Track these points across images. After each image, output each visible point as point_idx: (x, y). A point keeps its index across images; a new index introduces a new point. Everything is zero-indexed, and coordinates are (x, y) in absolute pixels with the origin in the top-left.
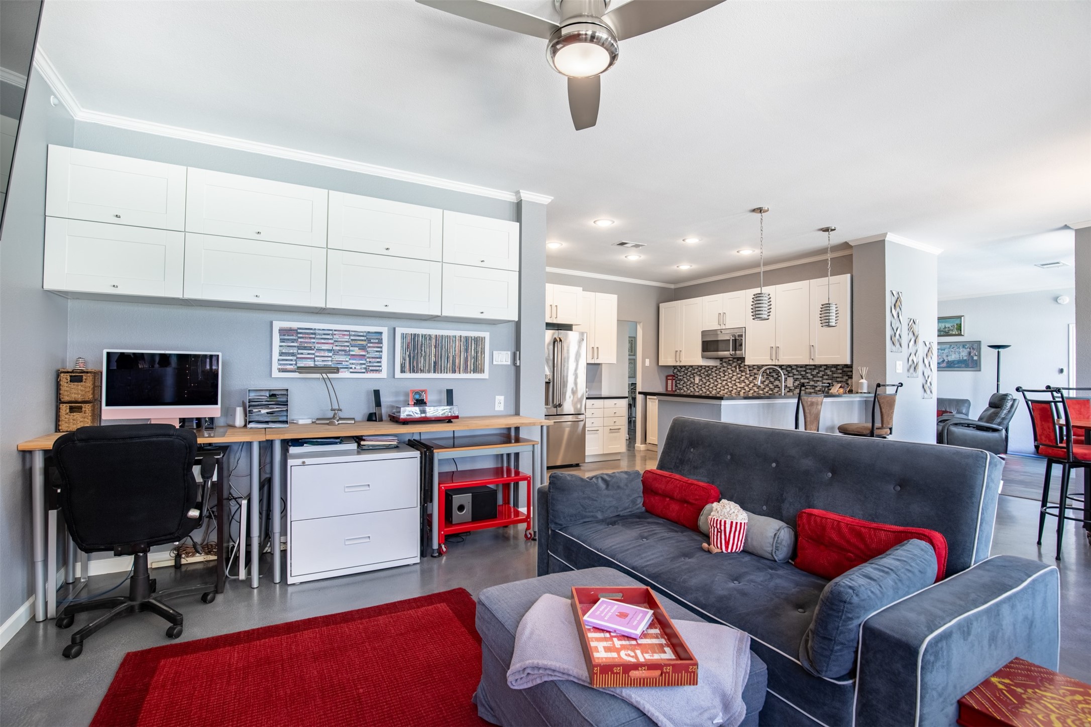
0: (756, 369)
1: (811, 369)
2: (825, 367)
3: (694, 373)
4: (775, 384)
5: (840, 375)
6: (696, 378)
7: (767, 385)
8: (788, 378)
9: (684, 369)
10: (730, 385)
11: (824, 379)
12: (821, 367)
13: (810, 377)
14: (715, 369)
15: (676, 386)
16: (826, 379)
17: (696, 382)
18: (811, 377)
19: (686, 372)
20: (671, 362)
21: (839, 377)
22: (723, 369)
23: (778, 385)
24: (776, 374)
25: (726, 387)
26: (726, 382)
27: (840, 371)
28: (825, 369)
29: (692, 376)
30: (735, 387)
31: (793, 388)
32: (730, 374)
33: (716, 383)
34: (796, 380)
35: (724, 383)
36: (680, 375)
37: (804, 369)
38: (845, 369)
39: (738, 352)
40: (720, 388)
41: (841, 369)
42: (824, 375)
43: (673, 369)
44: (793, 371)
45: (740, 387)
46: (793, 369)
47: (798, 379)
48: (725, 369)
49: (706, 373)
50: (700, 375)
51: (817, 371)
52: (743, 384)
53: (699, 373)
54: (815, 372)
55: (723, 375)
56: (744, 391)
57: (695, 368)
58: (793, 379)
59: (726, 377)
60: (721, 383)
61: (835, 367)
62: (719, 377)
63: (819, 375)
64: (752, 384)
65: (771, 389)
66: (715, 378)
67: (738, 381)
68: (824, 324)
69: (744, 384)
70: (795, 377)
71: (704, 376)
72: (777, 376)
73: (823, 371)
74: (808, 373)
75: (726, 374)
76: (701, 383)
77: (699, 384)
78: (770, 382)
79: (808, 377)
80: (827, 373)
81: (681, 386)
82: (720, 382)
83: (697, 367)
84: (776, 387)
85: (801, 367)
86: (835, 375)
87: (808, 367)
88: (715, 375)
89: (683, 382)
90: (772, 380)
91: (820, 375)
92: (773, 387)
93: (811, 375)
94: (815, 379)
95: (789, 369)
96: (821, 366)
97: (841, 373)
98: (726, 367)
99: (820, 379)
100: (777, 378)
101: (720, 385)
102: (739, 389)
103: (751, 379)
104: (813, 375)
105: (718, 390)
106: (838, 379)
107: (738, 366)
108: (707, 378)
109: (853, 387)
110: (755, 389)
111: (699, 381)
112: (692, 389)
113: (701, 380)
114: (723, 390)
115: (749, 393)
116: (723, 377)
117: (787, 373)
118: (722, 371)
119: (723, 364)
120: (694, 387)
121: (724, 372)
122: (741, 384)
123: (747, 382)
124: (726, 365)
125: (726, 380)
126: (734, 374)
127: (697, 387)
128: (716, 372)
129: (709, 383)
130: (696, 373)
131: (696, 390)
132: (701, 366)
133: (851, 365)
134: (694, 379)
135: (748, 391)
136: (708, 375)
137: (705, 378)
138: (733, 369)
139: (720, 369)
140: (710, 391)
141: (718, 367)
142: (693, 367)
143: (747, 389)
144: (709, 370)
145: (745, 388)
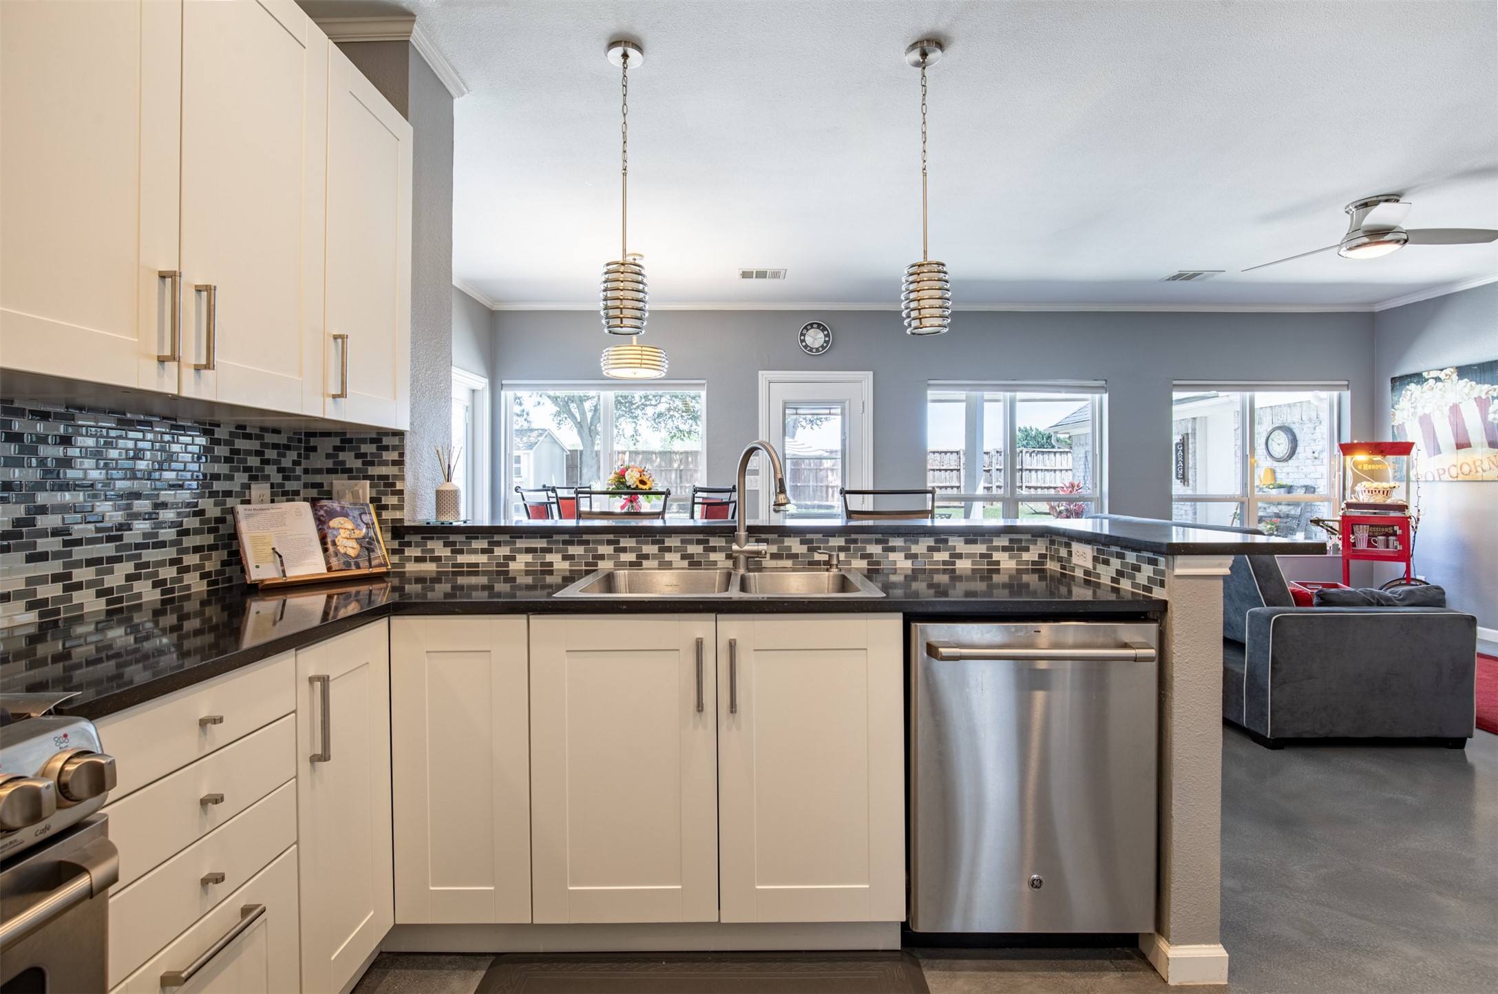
5: (226, 469)
109: (405, 510)
133: (403, 434)
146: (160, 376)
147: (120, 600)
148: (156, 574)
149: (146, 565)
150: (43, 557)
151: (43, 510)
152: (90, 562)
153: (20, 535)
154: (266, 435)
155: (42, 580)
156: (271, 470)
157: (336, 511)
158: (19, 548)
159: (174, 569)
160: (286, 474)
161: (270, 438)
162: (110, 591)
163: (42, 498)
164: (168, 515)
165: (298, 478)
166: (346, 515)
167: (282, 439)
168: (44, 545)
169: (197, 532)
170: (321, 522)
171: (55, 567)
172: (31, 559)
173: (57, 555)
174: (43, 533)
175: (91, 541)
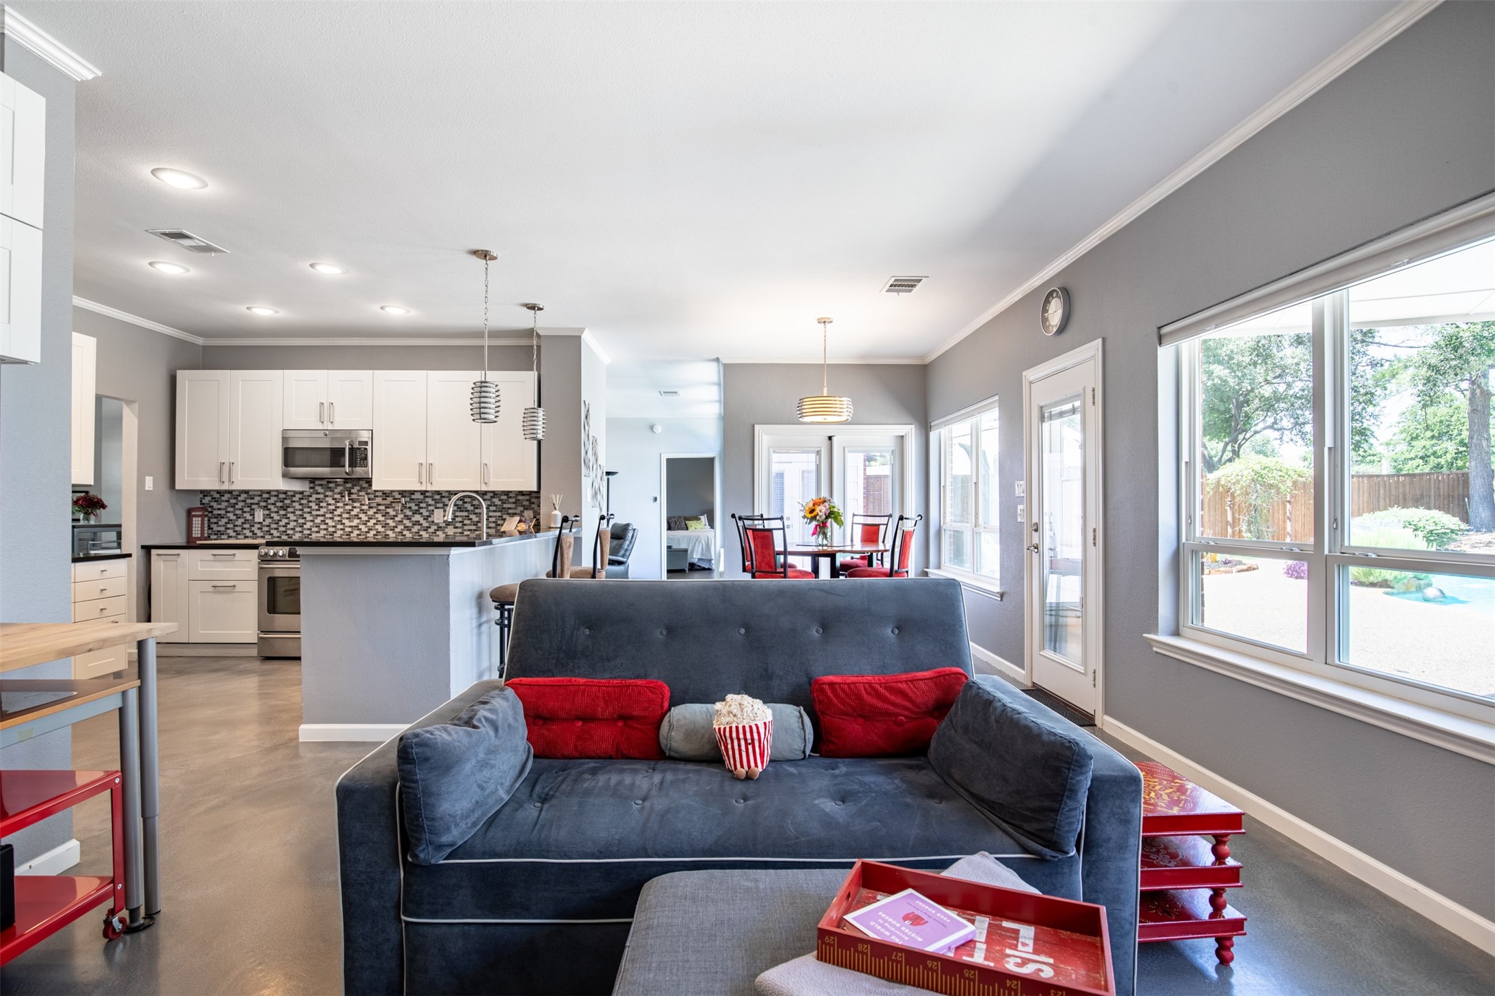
0: (381, 496)
1: (471, 497)
2: (492, 494)
3: (253, 504)
4: (413, 519)
5: (513, 506)
6: (256, 514)
7: (400, 521)
8: (435, 510)
9: (226, 497)
10: (330, 523)
12: (486, 495)
13: (470, 507)
14: (298, 496)
15: (210, 528)
16: (494, 511)
17: (256, 520)
18: (472, 508)
19: (233, 501)
20: (208, 482)
21: (510, 508)
22: (315, 496)
23: (419, 522)
24: (416, 505)
25: (323, 526)
26: (322, 518)
27: (514, 500)
28: (491, 497)
29: (248, 509)
30: (341, 527)
31: (444, 525)
32: (330, 504)
33: (301, 521)
35: (318, 520)
36: (219, 507)
38: (520, 497)
39: (358, 469)
40: (309, 529)
41: (514, 497)
42: (491, 505)
43: (201, 496)
44: (444, 500)
45: (350, 527)
46: (444, 497)
48: (321, 496)
49: (279, 504)
50: (266, 508)
51: (481, 500)
52: (356, 522)
53: (263, 504)
54: (476, 502)
55: (317, 507)
56: (358, 532)
57: (256, 495)
59: (322, 511)
60: (312, 521)
61: (505, 495)
62: (307, 510)
64: (373, 521)
65: (408, 527)
66: (298, 513)
67: (345, 516)
68: (527, 436)
69: (358, 521)
71: (274, 509)
72: (416, 508)
73: (489, 500)
74: (466, 503)
75: (322, 504)
76: (268, 521)
77: (264, 523)
78: (405, 516)
79: (466, 508)
80: (494, 502)
81: (222, 529)
82: (309, 517)
83: (259, 493)
85: (456, 494)
86: (505, 506)
88: (300, 507)
89: (224, 521)
90: (409, 513)
91: (485, 505)
92: (410, 525)
93: (472, 505)
95: (437, 497)
96: (486, 493)
97: (513, 503)
98: (322, 493)
100: (416, 510)
101: (309, 525)
102: (348, 530)
103: (371, 512)
105: (306, 532)
106: (510, 511)
107: (346, 493)
108: (282, 512)
109: (541, 521)
110: (379, 527)
111: (264, 518)
112: (247, 533)
113: (269, 516)
114: (317, 532)
115: (368, 535)
116: (317, 510)
117: (433, 502)
118: (314, 499)
119: (317, 488)
120: (253, 529)
121: (319, 501)
122: (353, 521)
123: (364, 518)
124: (322, 491)
125: (322, 515)
126: (338, 505)
127: (259, 529)
128: (302, 502)
129: (287, 521)
130: (256, 504)
131: (256, 534)
132: (269, 492)
133: (538, 492)
134: (254, 515)
135: (366, 532)
136: (284, 508)
137: (278, 512)
138: (336, 496)
139: (311, 496)
140: (289, 534)
141: (305, 493)
142: (250, 493)
143: (364, 529)
144: (286, 499)
145: (360, 527)
146: (421, 486)
150: (457, 528)
151: (457, 516)
152: (469, 530)
153: (452, 522)
155: (457, 533)
158: (452, 525)
163: (458, 514)
164: (491, 519)
166: (525, 522)
168: (458, 525)
170: (517, 524)
171: (460, 530)
172: (455, 528)
173: (460, 527)
174: (457, 522)
175: (469, 525)
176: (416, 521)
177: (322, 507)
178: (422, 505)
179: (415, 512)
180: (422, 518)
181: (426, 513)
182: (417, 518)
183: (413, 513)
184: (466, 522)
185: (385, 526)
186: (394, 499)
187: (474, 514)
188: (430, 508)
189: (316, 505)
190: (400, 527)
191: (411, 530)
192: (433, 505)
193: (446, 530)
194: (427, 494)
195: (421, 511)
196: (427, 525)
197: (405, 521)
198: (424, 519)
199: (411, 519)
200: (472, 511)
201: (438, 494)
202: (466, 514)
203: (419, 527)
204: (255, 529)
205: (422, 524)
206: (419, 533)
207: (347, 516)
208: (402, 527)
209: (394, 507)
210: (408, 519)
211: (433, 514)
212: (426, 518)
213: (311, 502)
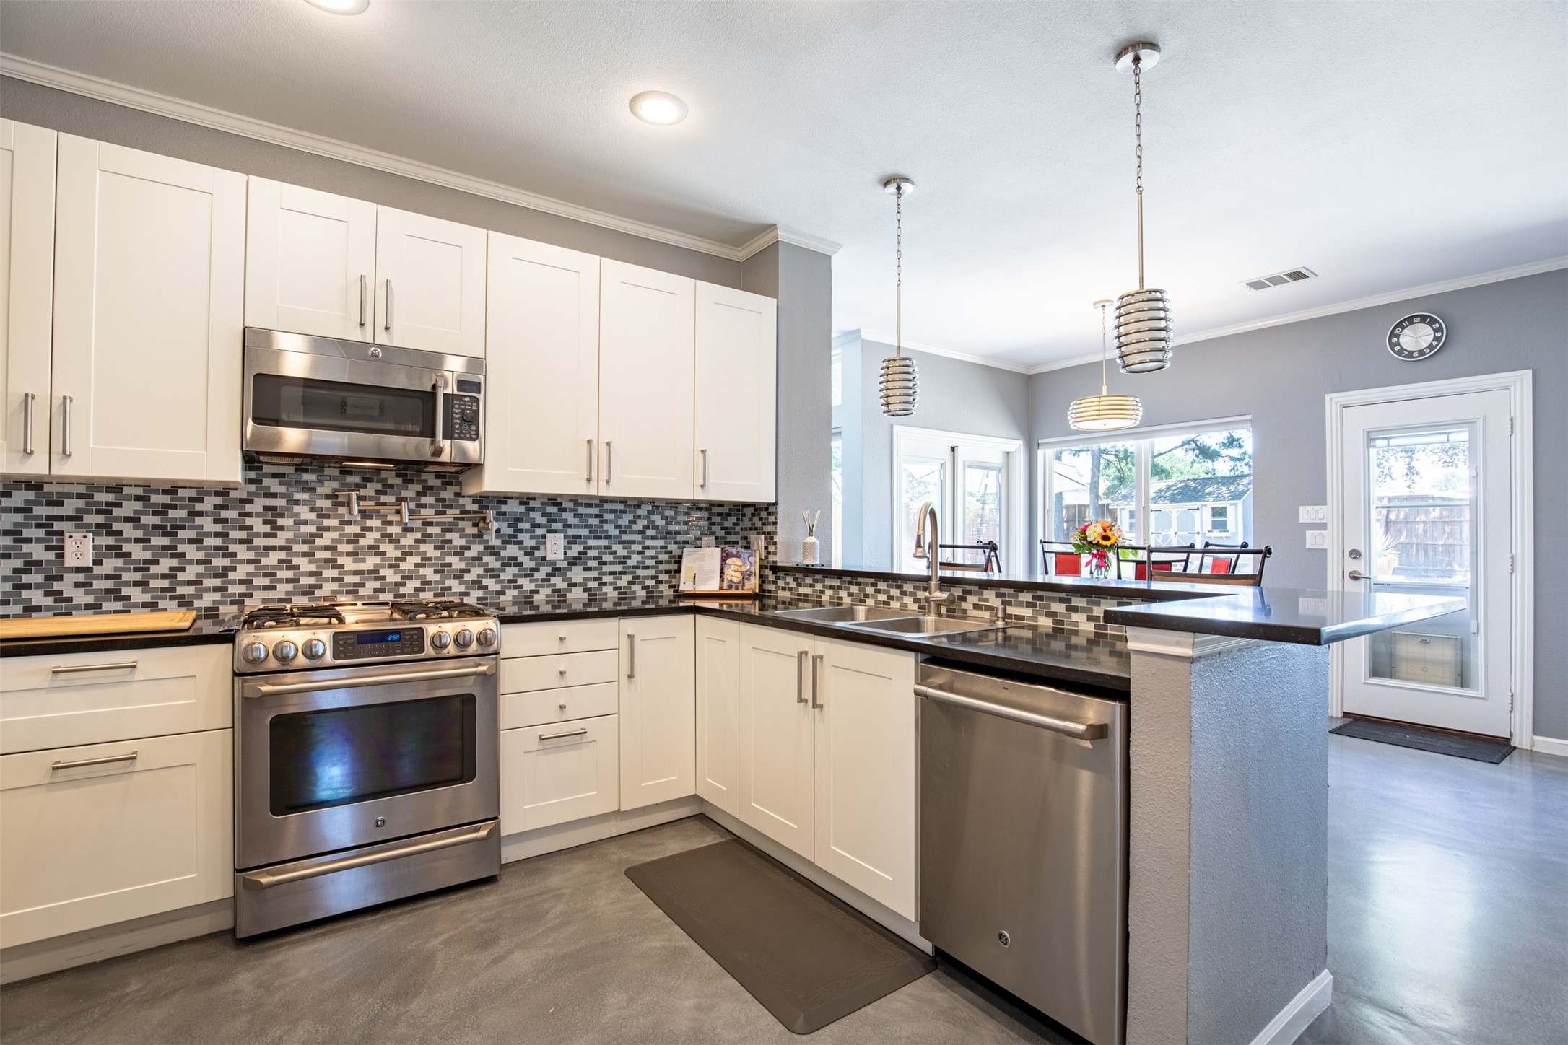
0: (431, 506)
1: (612, 511)
2: (650, 508)
3: (60, 518)
4: (504, 554)
5: (685, 528)
6: (69, 546)
7: (474, 559)
8: (548, 536)
10: (305, 565)
11: (647, 538)
12: (640, 505)
13: (613, 531)
14: (211, 500)
16: (653, 538)
18: (616, 532)
21: (679, 533)
22: (260, 502)
23: (516, 558)
24: (509, 526)
25: (283, 574)
26: (282, 555)
28: (649, 512)
30: (335, 573)
31: (565, 564)
32: (304, 522)
33: (219, 562)
34: (572, 540)
35: (271, 560)
37: (596, 511)
40: (247, 582)
41: (685, 513)
42: (648, 527)
44: (565, 515)
45: (356, 573)
46: (565, 510)
47: (579, 537)
48: (280, 502)
49: (148, 520)
50: (105, 529)
51: (631, 517)
52: (371, 562)
53: (93, 517)
54: (624, 521)
55: (267, 528)
56: (377, 585)
57: (69, 496)
58: (565, 537)
59: (282, 538)
60: (255, 561)
61: (670, 507)
62: (237, 534)
63: (635, 527)
64: (412, 561)
65: (492, 570)
66: (213, 541)
67: (343, 548)
69: (378, 560)
70: (571, 532)
71: (128, 530)
72: (510, 531)
73: (645, 517)
74: (605, 520)
75: (280, 522)
76: (110, 564)
77: (99, 571)
78: (486, 548)
79: (607, 531)
80: (654, 522)
82: (244, 553)
83: (82, 490)
84: (509, 565)
85: (588, 505)
86: (673, 528)
87: (606, 506)
88: (217, 528)
91: (638, 526)
92: (498, 565)
93: (616, 526)
94: (625, 537)
95: (552, 510)
96: (640, 502)
97: (685, 523)
98: (283, 495)
99: (638, 537)
100: (510, 536)
101: (242, 571)
102: (351, 579)
103: (409, 540)
104: (620, 526)
105: (235, 589)
106: (680, 538)
108: (158, 541)
109: (778, 555)
110: (428, 573)
111: (96, 555)
112: (37, 597)
113: (116, 551)
114: (266, 588)
115: (402, 590)
116: (266, 535)
117: (544, 521)
118: (260, 510)
119: (266, 482)
120: (56, 586)
121: (271, 516)
122: (364, 561)
123: (392, 552)
124: (283, 489)
125: (281, 548)
126: (326, 523)
127: (77, 585)
128: (224, 514)
129: (174, 562)
130: (69, 518)
131: (70, 599)
132: (116, 487)
133: (775, 504)
134: (62, 548)
135: (397, 584)
136: (169, 530)
137: (148, 541)
138: (322, 503)
139: (250, 501)
140: (182, 596)
141: (232, 494)
142: (47, 488)
143: (391, 576)
144: (174, 507)
145: (382, 572)
146: (588, 487)
147: (625, 593)
148: (644, 582)
149: (638, 577)
150: (589, 569)
151: (590, 548)
152: (611, 573)
153: (580, 559)
154: (713, 508)
155: (589, 579)
156: (716, 529)
157: (733, 554)
158: (580, 564)
159: (654, 581)
160: (728, 531)
161: (715, 510)
162: (620, 588)
163: (591, 542)
164: (649, 553)
165: (737, 533)
166: (739, 557)
167: (725, 510)
168: (591, 563)
169: (667, 562)
170: (723, 560)
171: (595, 574)
172: (585, 569)
173: (596, 569)
174: (590, 558)
175: (611, 563)
176: (510, 559)
177: (282, 528)
178: (521, 525)
179: (507, 540)
180: (523, 552)
181: (529, 542)
182: (512, 550)
183: (504, 542)
184: (607, 558)
185: (442, 568)
186: (462, 512)
187: (620, 542)
188: (539, 532)
189: (265, 522)
190: (476, 572)
191: (498, 576)
192: (544, 526)
193: (569, 574)
194: (532, 504)
195: (520, 537)
196: (532, 565)
197: (486, 559)
198: (526, 554)
199: (499, 553)
200: (616, 537)
201: (555, 504)
202: (605, 542)
203: (515, 570)
204: (66, 586)
205: (521, 564)
206: (516, 581)
207: (350, 548)
208: (480, 571)
209: (463, 530)
210: (492, 554)
211: (544, 543)
212: (530, 552)
213: (250, 515)
